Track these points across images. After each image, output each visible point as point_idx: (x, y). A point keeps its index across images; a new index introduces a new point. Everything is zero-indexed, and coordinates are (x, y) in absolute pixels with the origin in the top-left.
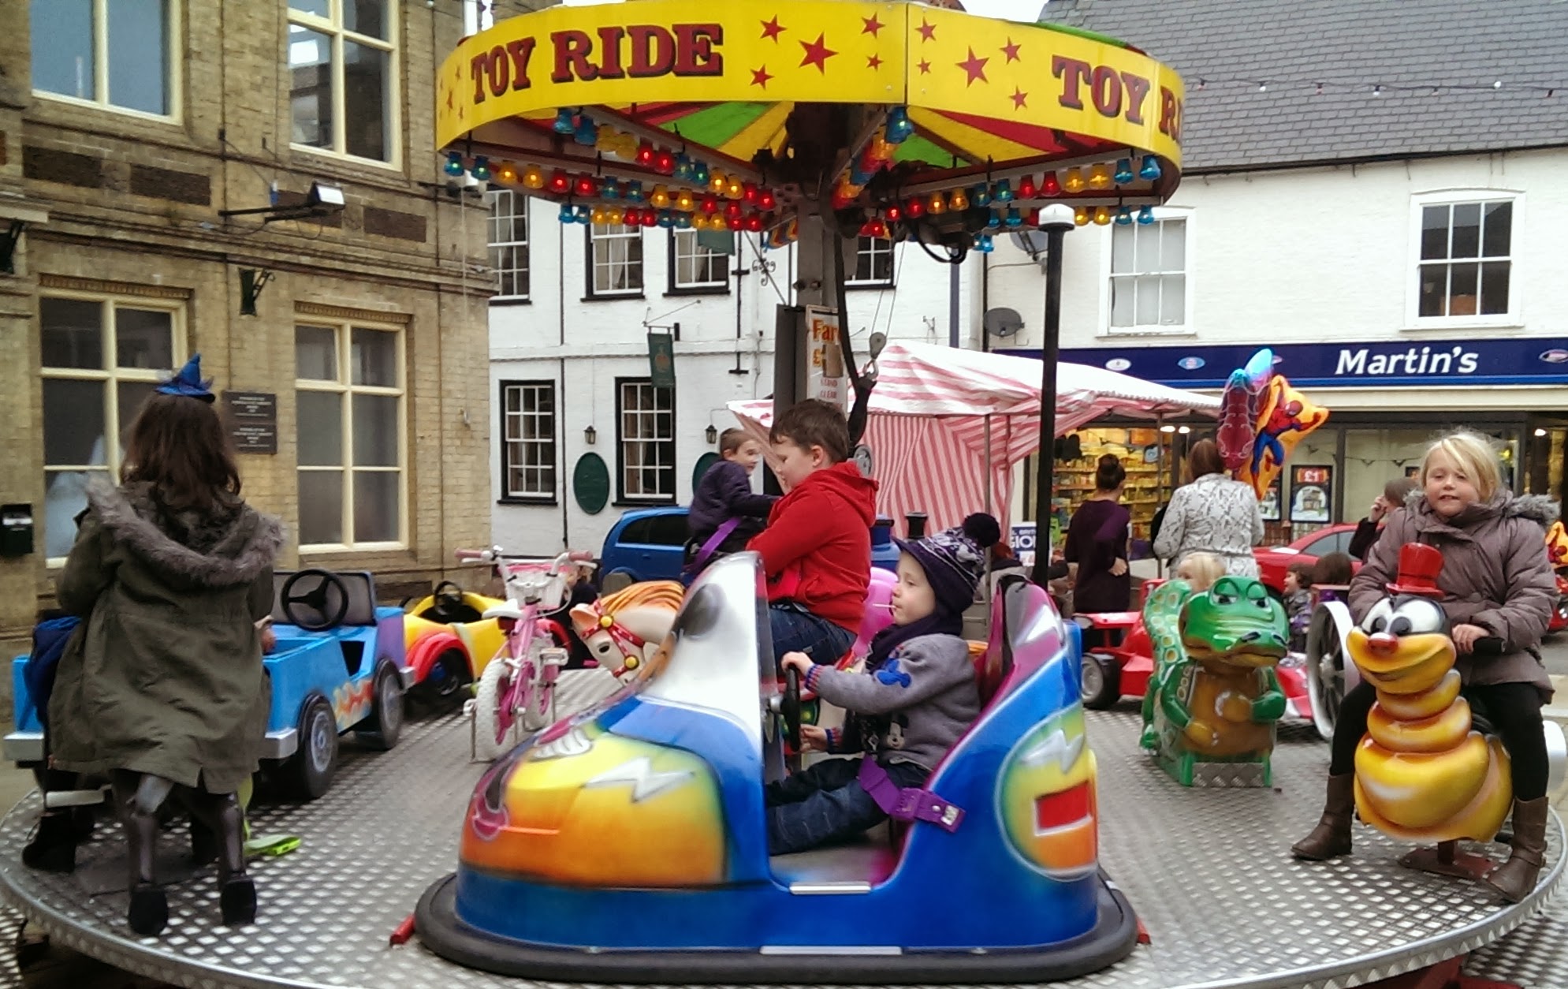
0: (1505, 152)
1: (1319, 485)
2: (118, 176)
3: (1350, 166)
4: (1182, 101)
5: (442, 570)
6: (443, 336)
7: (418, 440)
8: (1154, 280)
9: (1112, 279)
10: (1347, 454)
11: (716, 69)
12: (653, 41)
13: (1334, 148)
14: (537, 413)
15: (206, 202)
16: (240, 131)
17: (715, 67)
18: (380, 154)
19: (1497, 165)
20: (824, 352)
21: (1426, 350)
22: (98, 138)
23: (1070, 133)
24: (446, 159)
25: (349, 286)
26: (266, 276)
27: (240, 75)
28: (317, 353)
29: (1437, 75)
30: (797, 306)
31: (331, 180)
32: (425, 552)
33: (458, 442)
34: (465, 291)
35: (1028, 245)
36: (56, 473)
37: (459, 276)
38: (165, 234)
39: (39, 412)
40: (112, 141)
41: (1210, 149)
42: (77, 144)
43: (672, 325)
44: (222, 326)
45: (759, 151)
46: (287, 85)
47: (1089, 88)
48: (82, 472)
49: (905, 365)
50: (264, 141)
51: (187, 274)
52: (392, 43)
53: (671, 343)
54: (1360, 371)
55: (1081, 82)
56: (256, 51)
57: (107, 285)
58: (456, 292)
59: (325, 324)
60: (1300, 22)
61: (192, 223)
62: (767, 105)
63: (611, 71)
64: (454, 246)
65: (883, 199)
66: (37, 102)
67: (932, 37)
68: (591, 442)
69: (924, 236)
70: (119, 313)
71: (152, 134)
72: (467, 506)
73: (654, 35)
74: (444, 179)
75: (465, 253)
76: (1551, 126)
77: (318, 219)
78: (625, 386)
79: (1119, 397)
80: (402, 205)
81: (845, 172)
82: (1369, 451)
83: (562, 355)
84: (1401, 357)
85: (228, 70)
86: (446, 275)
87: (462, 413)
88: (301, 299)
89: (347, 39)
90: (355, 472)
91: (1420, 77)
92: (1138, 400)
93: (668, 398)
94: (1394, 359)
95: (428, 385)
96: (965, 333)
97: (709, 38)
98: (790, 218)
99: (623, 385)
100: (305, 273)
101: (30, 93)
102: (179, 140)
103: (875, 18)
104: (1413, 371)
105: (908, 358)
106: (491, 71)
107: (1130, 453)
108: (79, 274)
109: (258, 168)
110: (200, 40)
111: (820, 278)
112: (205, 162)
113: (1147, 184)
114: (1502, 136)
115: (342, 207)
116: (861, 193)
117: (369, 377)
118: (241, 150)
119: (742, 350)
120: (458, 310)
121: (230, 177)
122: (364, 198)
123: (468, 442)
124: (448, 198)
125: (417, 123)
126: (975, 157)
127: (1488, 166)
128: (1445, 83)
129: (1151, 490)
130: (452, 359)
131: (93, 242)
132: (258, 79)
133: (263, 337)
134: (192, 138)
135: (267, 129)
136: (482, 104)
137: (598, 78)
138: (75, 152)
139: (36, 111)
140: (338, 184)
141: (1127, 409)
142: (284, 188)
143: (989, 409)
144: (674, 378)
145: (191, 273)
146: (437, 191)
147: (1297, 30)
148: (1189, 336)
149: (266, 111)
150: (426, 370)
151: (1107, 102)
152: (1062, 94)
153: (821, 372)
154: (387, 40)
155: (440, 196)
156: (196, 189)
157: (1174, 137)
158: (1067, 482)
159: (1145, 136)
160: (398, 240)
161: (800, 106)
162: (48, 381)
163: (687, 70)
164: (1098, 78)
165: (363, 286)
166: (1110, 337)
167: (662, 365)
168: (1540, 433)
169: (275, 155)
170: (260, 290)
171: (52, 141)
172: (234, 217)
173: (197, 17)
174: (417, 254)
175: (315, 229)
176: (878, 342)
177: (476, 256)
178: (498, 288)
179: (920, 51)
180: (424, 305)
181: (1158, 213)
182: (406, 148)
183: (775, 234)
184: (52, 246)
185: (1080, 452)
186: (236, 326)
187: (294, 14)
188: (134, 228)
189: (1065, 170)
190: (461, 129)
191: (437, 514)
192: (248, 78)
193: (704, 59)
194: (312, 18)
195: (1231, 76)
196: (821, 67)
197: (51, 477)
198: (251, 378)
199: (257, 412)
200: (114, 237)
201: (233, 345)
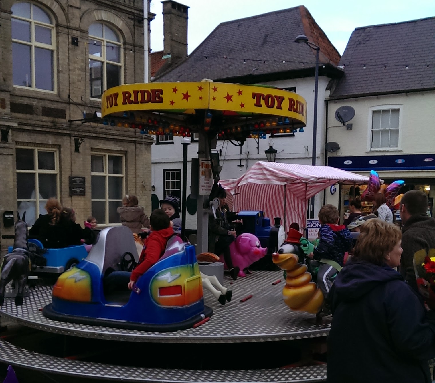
2: (38, 110)
6: (137, 157)
7: (129, 191)
8: (387, 131)
9: (372, 131)
11: (161, 101)
12: (146, 94)
15: (65, 118)
16: (74, 95)
20: (205, 172)
22: (32, 99)
25: (107, 143)
26: (82, 140)
27: (74, 77)
30: (198, 158)
31: (100, 110)
33: (141, 192)
34: (143, 143)
35: (341, 120)
36: (21, 201)
37: (142, 138)
38: (52, 128)
39: (16, 183)
40: (37, 100)
42: (26, 101)
43: (219, 150)
44: (69, 156)
47: (264, 101)
48: (28, 201)
49: (261, 169)
50: (82, 98)
51: (59, 141)
52: (122, 63)
53: (219, 156)
55: (261, 99)
56: (79, 69)
57: (35, 144)
58: (141, 143)
59: (100, 154)
61: (60, 124)
63: (136, 102)
66: (15, 89)
67: (217, 91)
70: (39, 153)
71: (48, 97)
73: (146, 92)
77: (97, 122)
85: (71, 76)
86: (137, 138)
87: (142, 182)
88: (93, 147)
89: (107, 63)
90: (109, 201)
95: (132, 173)
97: (159, 93)
100: (94, 139)
101: (12, 86)
102: (57, 99)
103: (201, 86)
105: (261, 167)
106: (110, 100)
108: (27, 141)
109: (80, 107)
110: (62, 67)
111: (205, 150)
112: (64, 105)
117: (114, 171)
118: (75, 101)
119: (242, 158)
120: (142, 149)
121: (71, 110)
123: (144, 192)
130: (139, 165)
131: (31, 131)
132: (80, 78)
133: (81, 159)
134: (60, 98)
135: (82, 94)
136: (108, 109)
137: (133, 104)
138: (26, 103)
139: (14, 92)
142: (88, 112)
143: (285, 183)
145: (60, 140)
148: (400, 151)
149: (82, 88)
150: (131, 169)
151: (270, 104)
152: (255, 103)
153: (204, 177)
154: (120, 63)
156: (61, 114)
162: (18, 174)
163: (154, 102)
164: (266, 98)
165: (112, 142)
166: (371, 152)
169: (85, 102)
170: (80, 145)
171: (19, 101)
172: (73, 122)
173: (61, 60)
174: (129, 131)
175: (96, 125)
179: (213, 94)
180: (131, 148)
184: (19, 133)
186: (73, 156)
187: (91, 56)
188: (43, 126)
192: (77, 78)
193: (158, 98)
196: (187, 100)
197: (19, 203)
198: (78, 172)
199: (79, 183)
200: (37, 129)
201: (72, 162)
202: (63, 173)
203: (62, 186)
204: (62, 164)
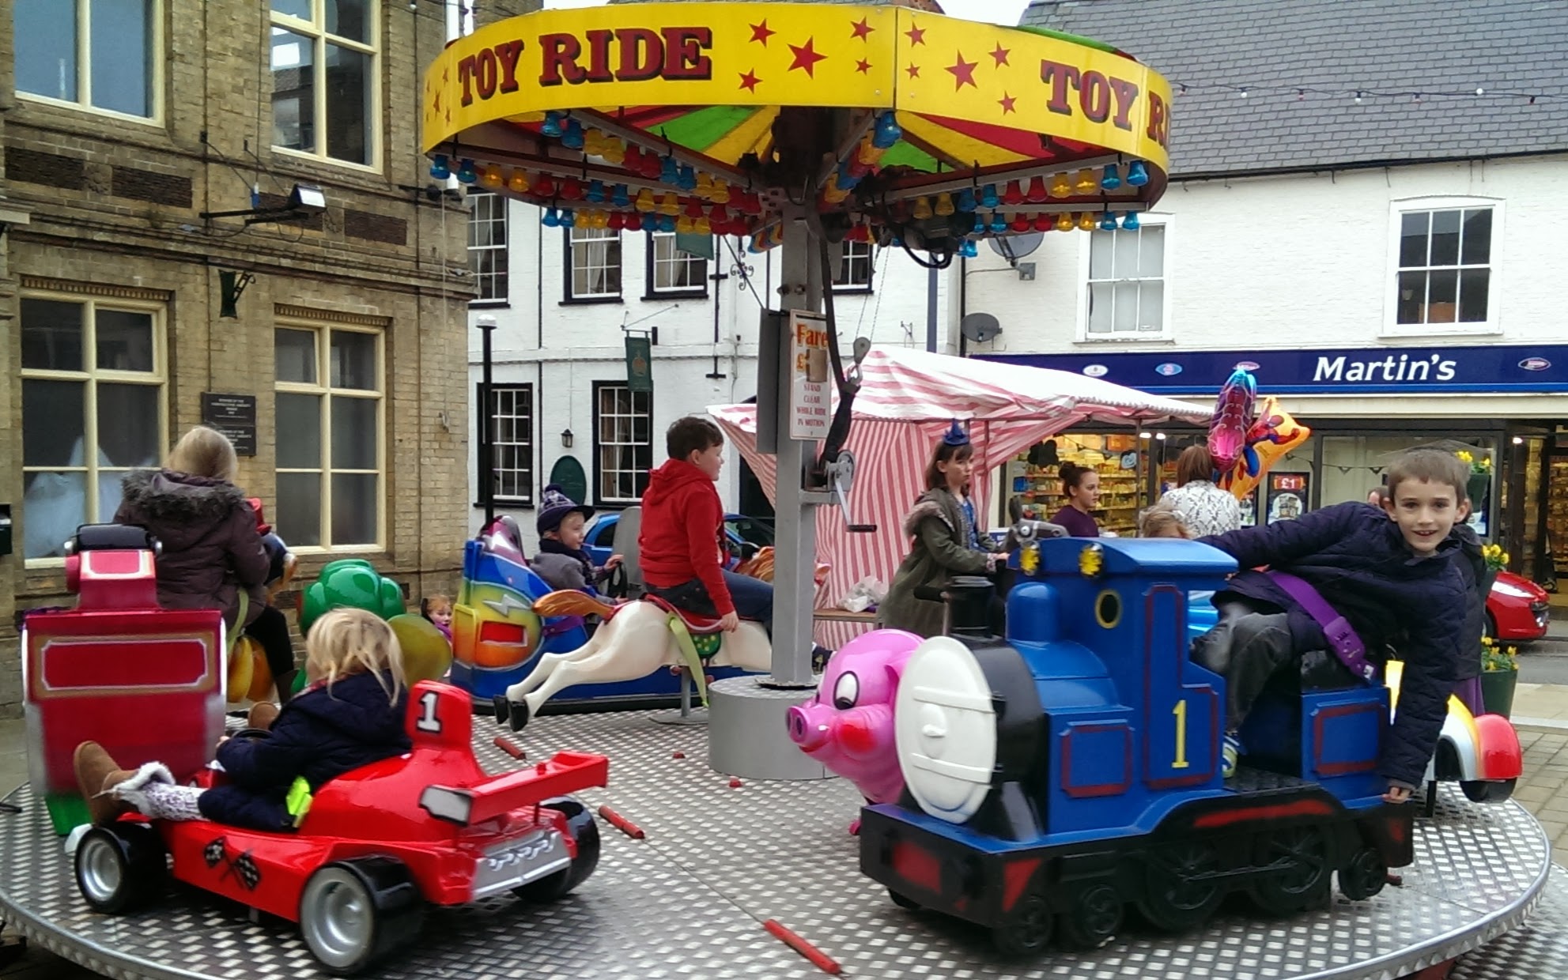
0: (1485, 159)
1: (1295, 492)
2: (99, 177)
3: (1330, 173)
4: (1170, 107)
5: (419, 573)
6: (423, 338)
7: (397, 443)
8: (1131, 287)
9: (1090, 284)
10: (1324, 461)
11: (706, 72)
12: (642, 44)
13: (1314, 154)
14: (514, 417)
15: (188, 204)
16: (222, 134)
17: (703, 71)
18: (361, 156)
19: (1477, 173)
20: (807, 357)
21: (1404, 357)
22: (80, 140)
23: (1058, 138)
24: (432, 162)
25: (329, 289)
26: (246, 278)
27: (222, 77)
28: (296, 356)
29: (1418, 82)
30: (782, 310)
31: (312, 182)
32: (402, 555)
33: (436, 445)
34: (444, 294)
35: (1007, 251)
36: (36, 473)
37: (439, 279)
38: (144, 236)
39: (19, 413)
40: (94, 143)
41: (1190, 155)
42: (58, 146)
43: (649, 329)
44: (203, 327)
45: (744, 155)
46: (269, 88)
47: (1078, 92)
48: (61, 473)
49: (885, 369)
50: (246, 143)
51: (169, 276)
52: (374, 46)
53: (649, 347)
54: (1338, 378)
55: (1070, 86)
56: (238, 54)
57: (88, 287)
58: (436, 295)
59: (305, 326)
60: (1279, 28)
61: (174, 225)
62: (753, 109)
63: (599, 74)
64: (434, 249)
65: (869, 204)
66: (19, 104)
67: (921, 41)
68: (567, 445)
69: (909, 240)
70: (101, 314)
71: (134, 136)
72: (445, 509)
73: (643, 38)
74: (426, 180)
75: (446, 256)
76: (1531, 134)
77: (298, 222)
78: (602, 390)
79: (1100, 403)
80: (383, 208)
81: (830, 178)
82: (1345, 458)
83: (540, 358)
84: (1379, 364)
85: (210, 73)
86: (426, 278)
87: (440, 416)
88: (282, 302)
89: (329, 42)
90: (333, 474)
91: (1400, 83)
92: (1118, 406)
93: (645, 402)
94: (1372, 366)
95: (406, 388)
96: (942, 338)
97: (698, 41)
98: (775, 222)
99: (600, 388)
100: (285, 275)
101: (13, 94)
102: (161, 142)
103: (864, 22)
104: (1390, 378)
105: (888, 362)
106: (479, 74)
107: (1106, 459)
108: (60, 275)
109: (239, 170)
110: (183, 42)
111: (805, 282)
112: (187, 164)
113: (1132, 190)
114: (1482, 143)
115: (324, 210)
116: (847, 198)
117: (348, 379)
118: (223, 152)
119: (719, 354)
120: (438, 313)
121: (211, 179)
122: (345, 201)
123: (445, 445)
124: (428, 201)
125: (398, 126)
126: (960, 162)
127: (1468, 172)
128: (1425, 90)
129: (1127, 497)
130: (430, 363)
131: (75, 244)
132: (240, 81)
133: (243, 339)
134: (174, 141)
135: (249, 132)
136: (470, 106)
137: (587, 82)
138: (57, 153)
139: (19, 112)
140: (319, 187)
141: (1105, 415)
142: (266, 190)
143: (968, 415)
144: (651, 383)
145: (170, 275)
146: (418, 195)
147: (1278, 36)
148: (1167, 342)
149: (247, 113)
150: (406, 373)
151: (1095, 108)
152: (1051, 99)
153: (805, 377)
154: (369, 43)
155: (420, 199)
156: (177, 191)
157: (1161, 143)
158: (1043, 488)
159: (1133, 141)
160: (379, 243)
161: (785, 110)
162: (28, 382)
163: (675, 74)
164: (1086, 82)
165: (343, 289)
166: (1088, 342)
167: (639, 369)
168: (1517, 441)
169: (257, 158)
170: (240, 293)
171: (32, 142)
172: (215, 219)
173: (180, 20)
174: (397, 256)
175: (296, 231)
176: (862, 347)
177: (456, 259)
178: (478, 291)
179: (909, 53)
180: (404, 308)
181: (1143, 218)
182: (387, 151)
183: (758, 238)
184: (33, 247)
185: (1057, 457)
186: (215, 327)
187: (276, 16)
188: (115, 229)
189: (1052, 175)
190: (447, 132)
191: (416, 516)
192: (230, 80)
193: (692, 62)
194: (294, 21)
195: (1211, 82)
196: (810, 71)
197: (30, 478)
198: (230, 380)
199: (236, 413)
200: (96, 238)
201: (213, 347)
202: (180, 381)
203: (177, 423)
204: (179, 352)
